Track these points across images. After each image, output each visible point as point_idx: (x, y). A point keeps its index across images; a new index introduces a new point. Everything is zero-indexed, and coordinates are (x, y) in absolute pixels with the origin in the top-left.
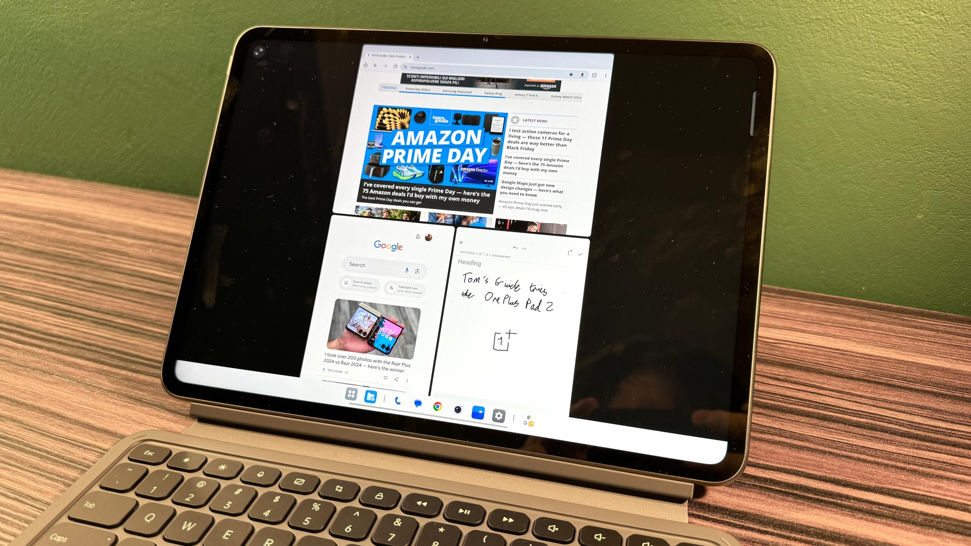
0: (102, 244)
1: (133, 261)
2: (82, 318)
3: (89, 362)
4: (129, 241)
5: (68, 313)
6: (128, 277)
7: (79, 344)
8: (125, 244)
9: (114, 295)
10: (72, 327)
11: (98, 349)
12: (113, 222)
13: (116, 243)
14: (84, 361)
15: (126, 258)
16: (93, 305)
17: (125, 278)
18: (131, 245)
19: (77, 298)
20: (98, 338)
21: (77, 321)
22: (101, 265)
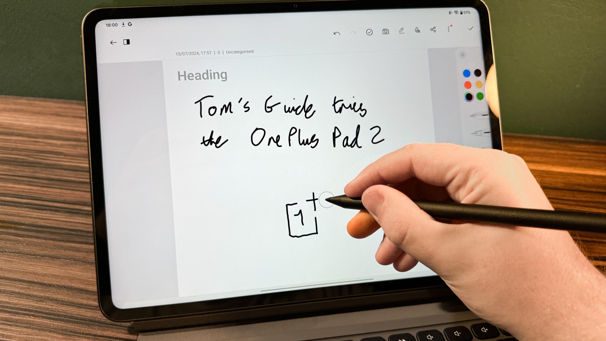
0: (38, 147)
1: (69, 159)
2: (57, 210)
3: (82, 245)
4: (59, 142)
5: (44, 208)
6: (73, 172)
7: (66, 231)
8: (55, 145)
9: (71, 188)
10: (53, 218)
11: (83, 234)
12: (37, 128)
13: (49, 146)
14: (78, 245)
15: (63, 157)
16: (59, 198)
17: (72, 174)
18: (61, 146)
19: (43, 194)
20: (78, 225)
21: (54, 212)
22: (47, 164)
